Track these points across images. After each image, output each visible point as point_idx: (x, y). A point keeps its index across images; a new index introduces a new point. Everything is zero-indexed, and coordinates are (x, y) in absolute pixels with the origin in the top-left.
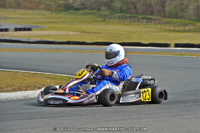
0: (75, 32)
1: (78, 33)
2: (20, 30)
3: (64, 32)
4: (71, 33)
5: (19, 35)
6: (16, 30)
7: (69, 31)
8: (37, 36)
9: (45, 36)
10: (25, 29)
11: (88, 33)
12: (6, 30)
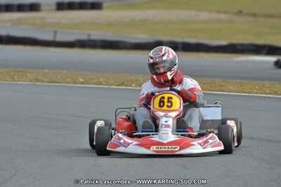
0: (219, 12)
1: (223, 16)
2: (71, 7)
3: (185, 14)
4: (204, 15)
5: (64, 21)
6: (60, 7)
7: (200, 10)
8: (110, 25)
9: (133, 24)
10: (82, 6)
11: (254, 15)
12: (34, 8)
